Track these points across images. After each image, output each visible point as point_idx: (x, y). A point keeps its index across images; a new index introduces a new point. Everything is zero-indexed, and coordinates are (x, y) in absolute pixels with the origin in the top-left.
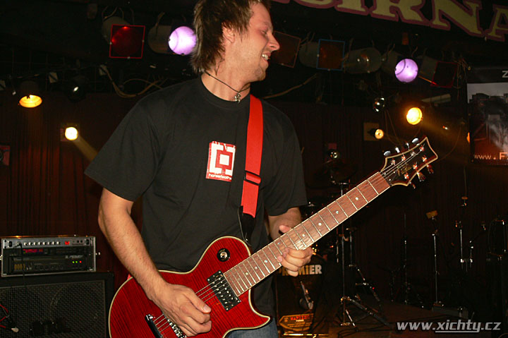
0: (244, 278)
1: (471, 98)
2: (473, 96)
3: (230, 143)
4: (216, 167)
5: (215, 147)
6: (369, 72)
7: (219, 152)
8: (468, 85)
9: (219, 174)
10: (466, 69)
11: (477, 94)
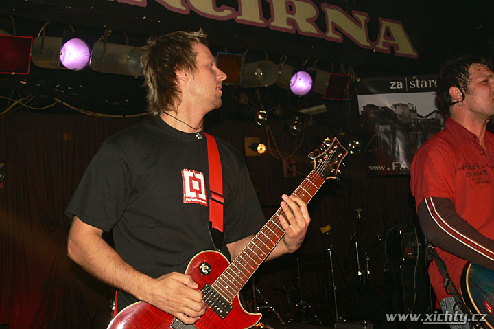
0: (228, 282)
1: (362, 110)
2: (364, 107)
3: (198, 170)
4: (191, 191)
5: (187, 174)
6: (266, 86)
7: (192, 178)
8: (359, 96)
9: (195, 198)
10: (356, 80)
11: (367, 105)
